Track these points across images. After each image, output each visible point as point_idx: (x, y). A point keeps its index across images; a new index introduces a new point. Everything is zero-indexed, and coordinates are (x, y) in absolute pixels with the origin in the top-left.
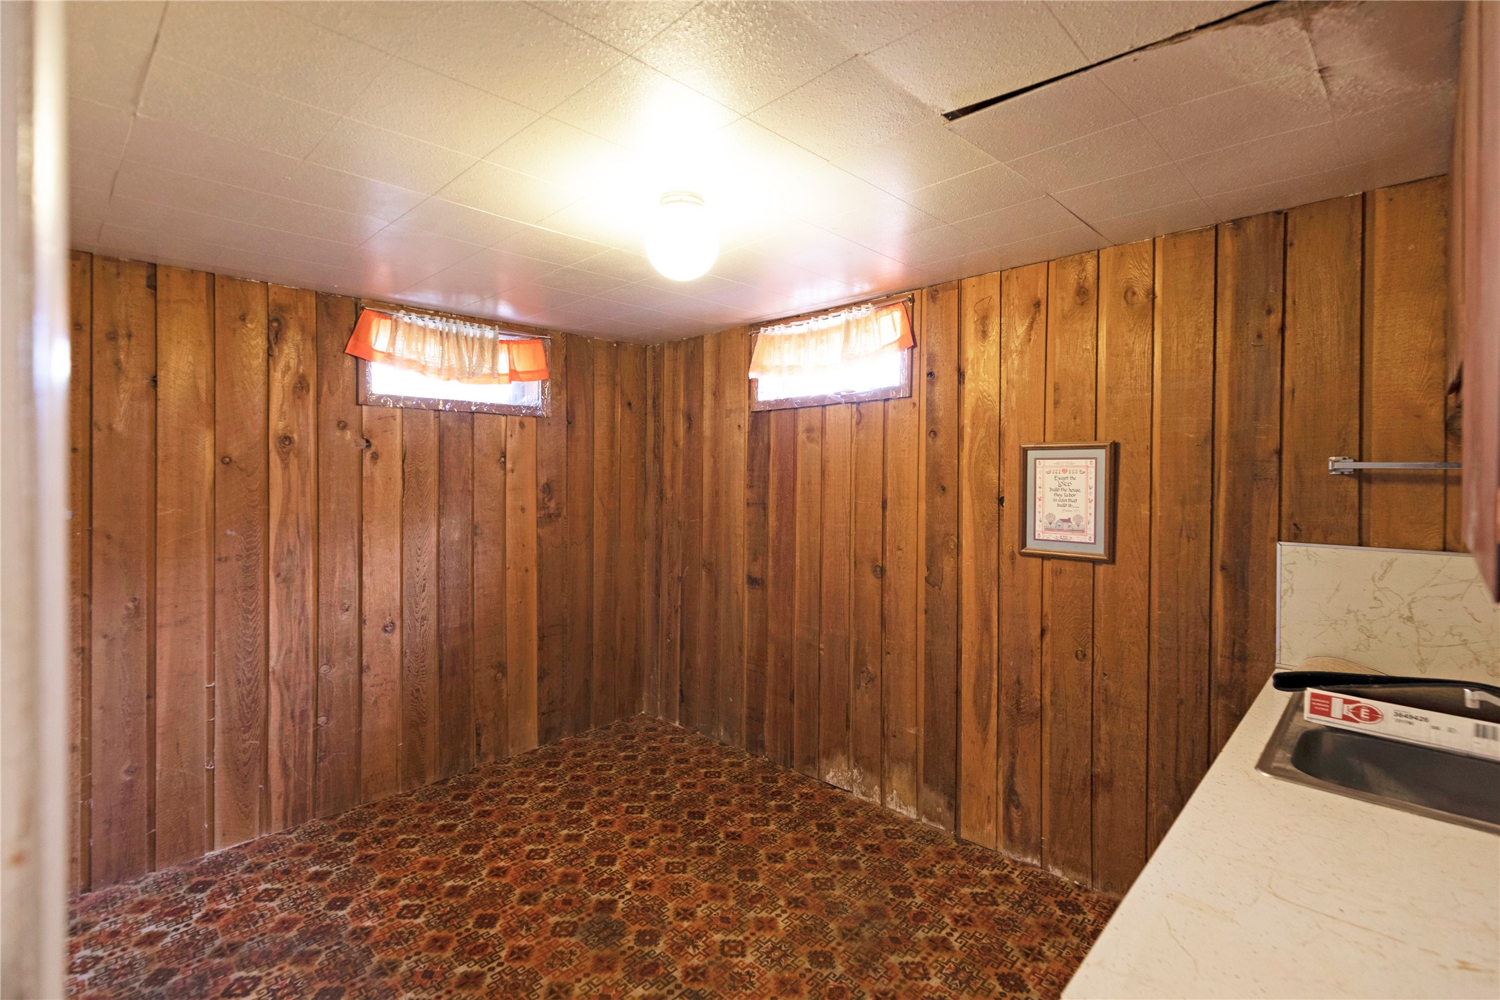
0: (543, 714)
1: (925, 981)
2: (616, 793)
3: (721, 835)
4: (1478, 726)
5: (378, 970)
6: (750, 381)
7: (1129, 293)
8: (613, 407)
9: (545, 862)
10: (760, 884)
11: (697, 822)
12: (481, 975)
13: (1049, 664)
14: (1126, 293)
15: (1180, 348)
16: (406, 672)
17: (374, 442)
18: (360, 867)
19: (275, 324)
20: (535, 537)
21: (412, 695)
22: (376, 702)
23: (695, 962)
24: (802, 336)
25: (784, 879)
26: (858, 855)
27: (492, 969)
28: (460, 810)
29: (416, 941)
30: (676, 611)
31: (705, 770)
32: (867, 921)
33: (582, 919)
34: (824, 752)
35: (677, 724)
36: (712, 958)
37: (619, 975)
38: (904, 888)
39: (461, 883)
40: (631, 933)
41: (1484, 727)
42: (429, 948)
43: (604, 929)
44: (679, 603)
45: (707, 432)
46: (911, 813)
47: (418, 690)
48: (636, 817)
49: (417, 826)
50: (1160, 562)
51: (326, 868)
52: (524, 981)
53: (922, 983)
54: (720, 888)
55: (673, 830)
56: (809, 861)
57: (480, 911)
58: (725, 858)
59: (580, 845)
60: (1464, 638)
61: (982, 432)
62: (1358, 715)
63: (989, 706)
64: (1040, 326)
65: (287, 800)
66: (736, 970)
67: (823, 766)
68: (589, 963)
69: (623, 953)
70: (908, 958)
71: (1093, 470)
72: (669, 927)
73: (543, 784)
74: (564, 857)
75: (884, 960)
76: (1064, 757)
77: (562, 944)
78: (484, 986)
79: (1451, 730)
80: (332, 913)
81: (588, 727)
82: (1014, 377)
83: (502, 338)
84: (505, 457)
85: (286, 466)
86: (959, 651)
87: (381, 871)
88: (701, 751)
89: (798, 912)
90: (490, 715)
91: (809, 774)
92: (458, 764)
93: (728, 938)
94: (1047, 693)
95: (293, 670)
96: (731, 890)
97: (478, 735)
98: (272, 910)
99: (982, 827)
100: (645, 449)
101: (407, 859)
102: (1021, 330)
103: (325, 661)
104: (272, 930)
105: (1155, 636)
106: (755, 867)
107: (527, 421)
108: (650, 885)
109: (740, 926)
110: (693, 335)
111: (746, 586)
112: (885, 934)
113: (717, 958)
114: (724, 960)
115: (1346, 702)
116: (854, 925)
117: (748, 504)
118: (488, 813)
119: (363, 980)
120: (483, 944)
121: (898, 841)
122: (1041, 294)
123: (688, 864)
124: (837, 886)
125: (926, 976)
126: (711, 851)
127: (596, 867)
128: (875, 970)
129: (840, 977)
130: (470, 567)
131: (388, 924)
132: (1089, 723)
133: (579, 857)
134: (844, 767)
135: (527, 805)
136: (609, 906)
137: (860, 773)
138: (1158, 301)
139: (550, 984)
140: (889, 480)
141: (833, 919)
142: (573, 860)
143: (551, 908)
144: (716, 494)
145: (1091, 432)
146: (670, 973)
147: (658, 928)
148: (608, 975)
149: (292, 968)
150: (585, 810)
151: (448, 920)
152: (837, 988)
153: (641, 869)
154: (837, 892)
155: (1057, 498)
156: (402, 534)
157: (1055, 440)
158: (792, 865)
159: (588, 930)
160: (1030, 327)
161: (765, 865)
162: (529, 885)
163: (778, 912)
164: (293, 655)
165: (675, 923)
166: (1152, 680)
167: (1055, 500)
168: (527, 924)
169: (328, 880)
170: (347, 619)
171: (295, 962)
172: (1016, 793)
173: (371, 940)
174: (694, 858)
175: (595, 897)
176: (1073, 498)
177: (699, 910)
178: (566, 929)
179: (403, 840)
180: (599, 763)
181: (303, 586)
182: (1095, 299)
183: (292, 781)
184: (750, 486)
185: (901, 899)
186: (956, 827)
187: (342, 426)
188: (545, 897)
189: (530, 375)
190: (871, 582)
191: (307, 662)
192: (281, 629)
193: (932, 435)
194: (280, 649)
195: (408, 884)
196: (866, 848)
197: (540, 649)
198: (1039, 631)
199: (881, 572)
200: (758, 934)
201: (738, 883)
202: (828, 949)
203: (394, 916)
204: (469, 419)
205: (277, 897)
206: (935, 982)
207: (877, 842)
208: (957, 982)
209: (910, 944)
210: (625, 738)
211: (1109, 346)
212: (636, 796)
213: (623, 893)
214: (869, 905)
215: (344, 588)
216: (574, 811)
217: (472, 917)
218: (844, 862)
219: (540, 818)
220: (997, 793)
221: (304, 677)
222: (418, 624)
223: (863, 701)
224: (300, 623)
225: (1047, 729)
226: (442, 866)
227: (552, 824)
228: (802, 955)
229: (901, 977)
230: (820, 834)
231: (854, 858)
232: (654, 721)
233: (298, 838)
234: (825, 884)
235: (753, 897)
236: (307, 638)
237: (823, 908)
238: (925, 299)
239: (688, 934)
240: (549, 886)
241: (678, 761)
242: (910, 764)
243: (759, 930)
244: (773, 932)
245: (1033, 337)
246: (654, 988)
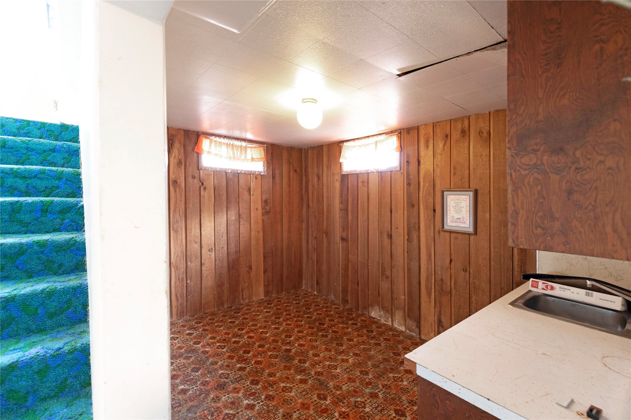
0: (266, 286)
1: (402, 383)
2: (292, 315)
3: (330, 331)
4: (587, 292)
5: (211, 363)
6: (341, 163)
7: (480, 133)
8: (289, 172)
9: (267, 335)
10: (344, 348)
11: (321, 326)
12: (245, 368)
13: (453, 273)
14: (480, 132)
15: (500, 154)
16: (217, 267)
17: (204, 183)
18: (203, 332)
19: (171, 141)
20: (261, 220)
21: (219, 275)
22: (207, 276)
23: (319, 370)
24: (359, 146)
25: (353, 347)
26: (381, 341)
27: (249, 366)
28: (236, 317)
29: (223, 356)
30: (315, 250)
31: (325, 309)
32: (382, 363)
33: (280, 354)
34: (370, 305)
35: (316, 293)
36: (325, 369)
37: (292, 372)
38: (398, 353)
39: (238, 340)
40: (297, 359)
41: (589, 292)
42: (227, 358)
43: (287, 358)
44: (316, 247)
45: (325, 182)
46: (403, 329)
47: (221, 273)
48: (299, 323)
49: (222, 321)
50: (494, 235)
51: (192, 332)
52: (260, 371)
53: (400, 383)
54: (329, 348)
55: (313, 328)
56: (363, 342)
57: (244, 349)
58: (332, 339)
59: (279, 331)
60: (605, 266)
61: (427, 185)
62: (547, 288)
63: (431, 289)
64: (448, 144)
65: (178, 309)
66: (333, 373)
67: (370, 310)
68: (282, 367)
69: (294, 365)
70: (396, 375)
71: (468, 200)
72: (311, 359)
73: (266, 310)
74: (274, 334)
75: (387, 375)
76: (459, 309)
77: (273, 361)
78: (247, 371)
79: (577, 293)
80: (195, 346)
81: (282, 292)
82: (439, 163)
83: (248, 146)
84: (250, 190)
85: (175, 191)
86: (420, 267)
87: (211, 334)
88: (324, 303)
89: (357, 358)
90: (247, 284)
91: (365, 313)
92: (235, 301)
93: (331, 364)
94: (453, 284)
95: (179, 263)
96: (333, 349)
97: (242, 291)
98: (175, 343)
99: (429, 334)
100: (302, 188)
101: (219, 331)
102: (441, 146)
103: (189, 261)
104: (176, 349)
105: (492, 263)
106: (342, 342)
107: (258, 177)
108: (304, 345)
109: (336, 360)
110: (319, 145)
111: (340, 241)
112: (388, 367)
113: (327, 369)
114: (329, 370)
115: (543, 283)
116: (377, 363)
117: (341, 210)
118: (247, 319)
119: (207, 366)
120: (246, 359)
121: (397, 338)
122: (448, 132)
123: (318, 339)
124: (372, 350)
125: (402, 381)
126: (326, 336)
127: (285, 338)
128: (384, 378)
129: (370, 379)
130: (238, 230)
131: (214, 350)
132: (468, 296)
133: (279, 334)
134: (378, 310)
135: (260, 317)
136: (289, 351)
137: (384, 313)
138: (492, 136)
139: (269, 372)
140: (393, 202)
141: (370, 361)
142: (277, 335)
143: (269, 349)
144: (328, 206)
145: (467, 185)
146: (310, 372)
147: (306, 359)
148: (289, 371)
149: (183, 360)
150: (281, 320)
151: (234, 351)
152: (369, 382)
153: (301, 340)
154: (372, 353)
155: (455, 210)
156: (214, 216)
157: (454, 188)
158: (356, 343)
159: (282, 357)
160: (445, 144)
161: (346, 342)
162: (261, 342)
163: (350, 357)
164: (179, 258)
165: (312, 358)
166: (491, 280)
167: (454, 211)
168: (261, 354)
169: (193, 336)
170: (197, 246)
171: (184, 359)
172: (442, 322)
173: (208, 355)
174: (320, 338)
175: (284, 348)
176: (461, 210)
177: (321, 354)
178: (274, 356)
179: (217, 325)
180: (286, 305)
181: (182, 234)
182: (468, 134)
183: (179, 302)
184: (341, 203)
185: (396, 357)
186: (420, 334)
187: (194, 177)
188: (267, 346)
189: (259, 159)
190: (386, 241)
191: (184, 260)
192: (175, 248)
193: (409, 185)
194: (174, 255)
195: (220, 339)
196: (384, 339)
197: (264, 261)
198: (449, 260)
199: (390, 236)
200: (342, 363)
201: (335, 347)
202: (367, 370)
203: (215, 348)
204: (237, 175)
205: (177, 339)
206: (405, 383)
207: (389, 338)
208: (413, 384)
209: (398, 371)
210: (296, 297)
211: (473, 152)
212: (299, 316)
213: (294, 347)
214: (384, 357)
215: (195, 235)
216: (277, 320)
217: (242, 350)
218: (376, 343)
219: (265, 321)
220: (435, 322)
221: (182, 265)
222: (221, 250)
223: (385, 285)
224: (181, 247)
225: (453, 298)
226: (231, 334)
227: (269, 323)
228: (357, 371)
229: (393, 380)
230: (368, 333)
231: (380, 342)
232: (307, 291)
233: (182, 322)
234: (368, 349)
235: (341, 352)
236: (183, 252)
237: (366, 357)
238: (405, 133)
239: (317, 361)
240: (268, 343)
241: (315, 306)
242: (402, 310)
243: (342, 362)
244: (347, 363)
245: (445, 149)
246: (304, 376)
